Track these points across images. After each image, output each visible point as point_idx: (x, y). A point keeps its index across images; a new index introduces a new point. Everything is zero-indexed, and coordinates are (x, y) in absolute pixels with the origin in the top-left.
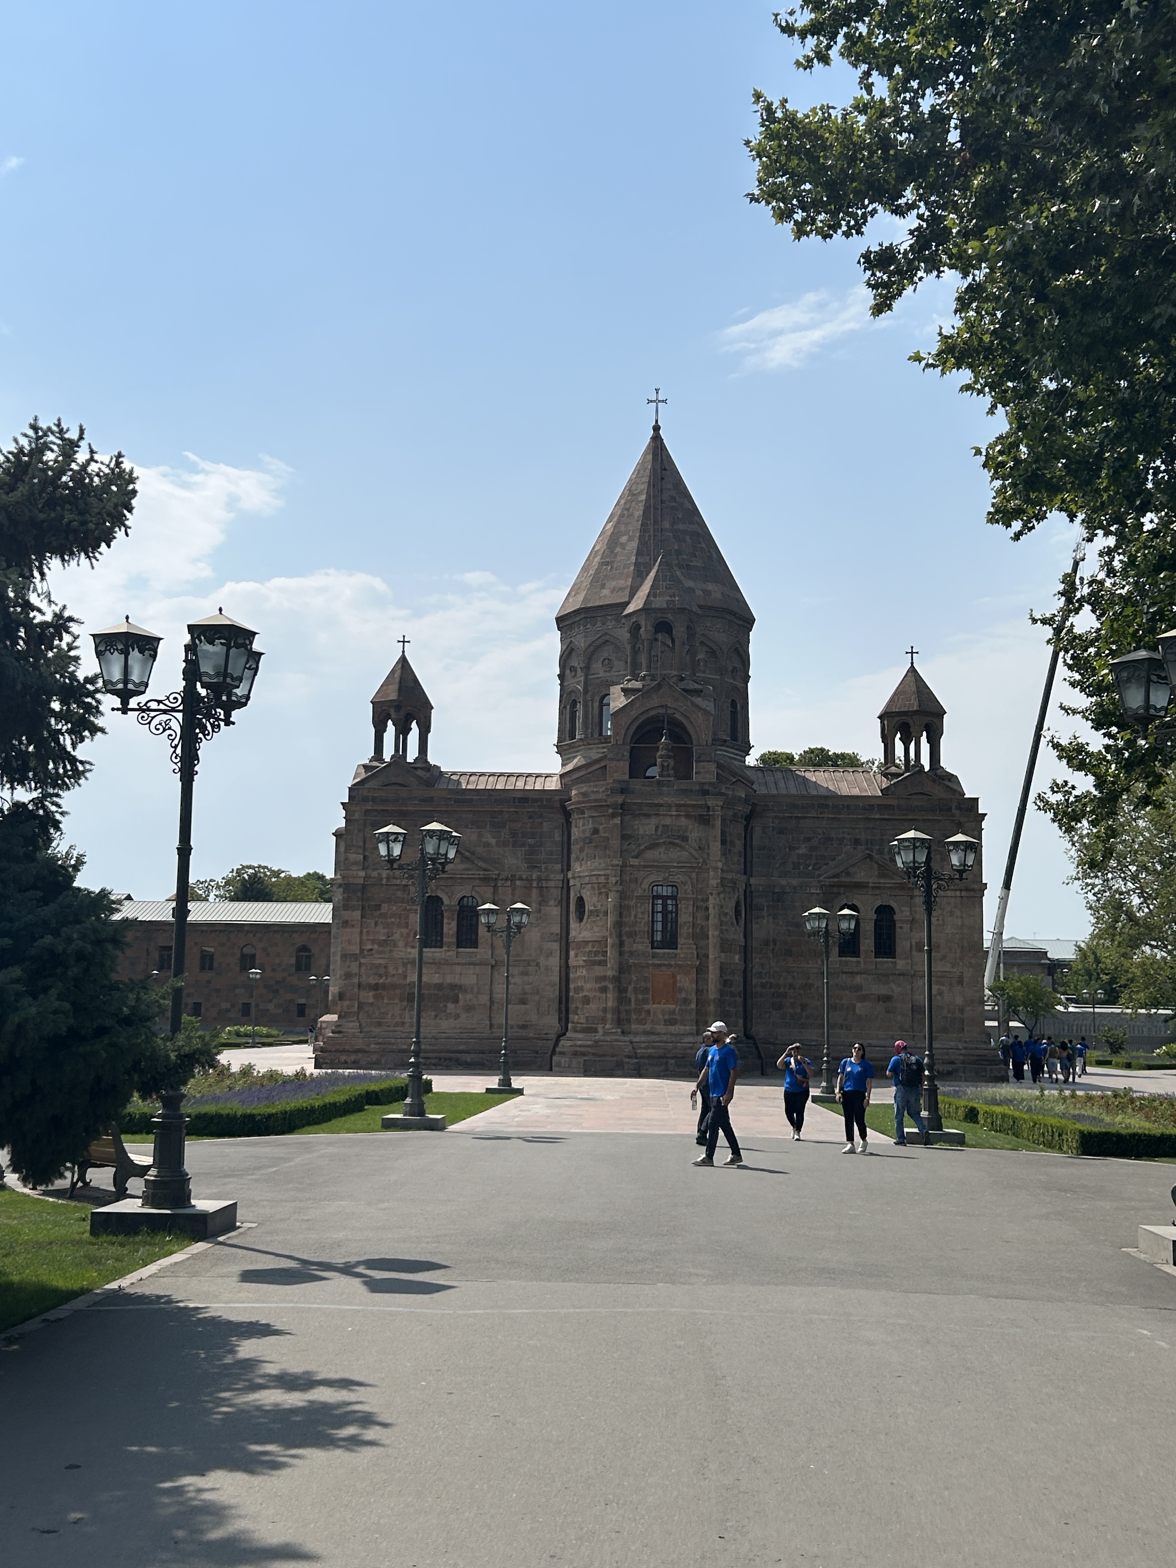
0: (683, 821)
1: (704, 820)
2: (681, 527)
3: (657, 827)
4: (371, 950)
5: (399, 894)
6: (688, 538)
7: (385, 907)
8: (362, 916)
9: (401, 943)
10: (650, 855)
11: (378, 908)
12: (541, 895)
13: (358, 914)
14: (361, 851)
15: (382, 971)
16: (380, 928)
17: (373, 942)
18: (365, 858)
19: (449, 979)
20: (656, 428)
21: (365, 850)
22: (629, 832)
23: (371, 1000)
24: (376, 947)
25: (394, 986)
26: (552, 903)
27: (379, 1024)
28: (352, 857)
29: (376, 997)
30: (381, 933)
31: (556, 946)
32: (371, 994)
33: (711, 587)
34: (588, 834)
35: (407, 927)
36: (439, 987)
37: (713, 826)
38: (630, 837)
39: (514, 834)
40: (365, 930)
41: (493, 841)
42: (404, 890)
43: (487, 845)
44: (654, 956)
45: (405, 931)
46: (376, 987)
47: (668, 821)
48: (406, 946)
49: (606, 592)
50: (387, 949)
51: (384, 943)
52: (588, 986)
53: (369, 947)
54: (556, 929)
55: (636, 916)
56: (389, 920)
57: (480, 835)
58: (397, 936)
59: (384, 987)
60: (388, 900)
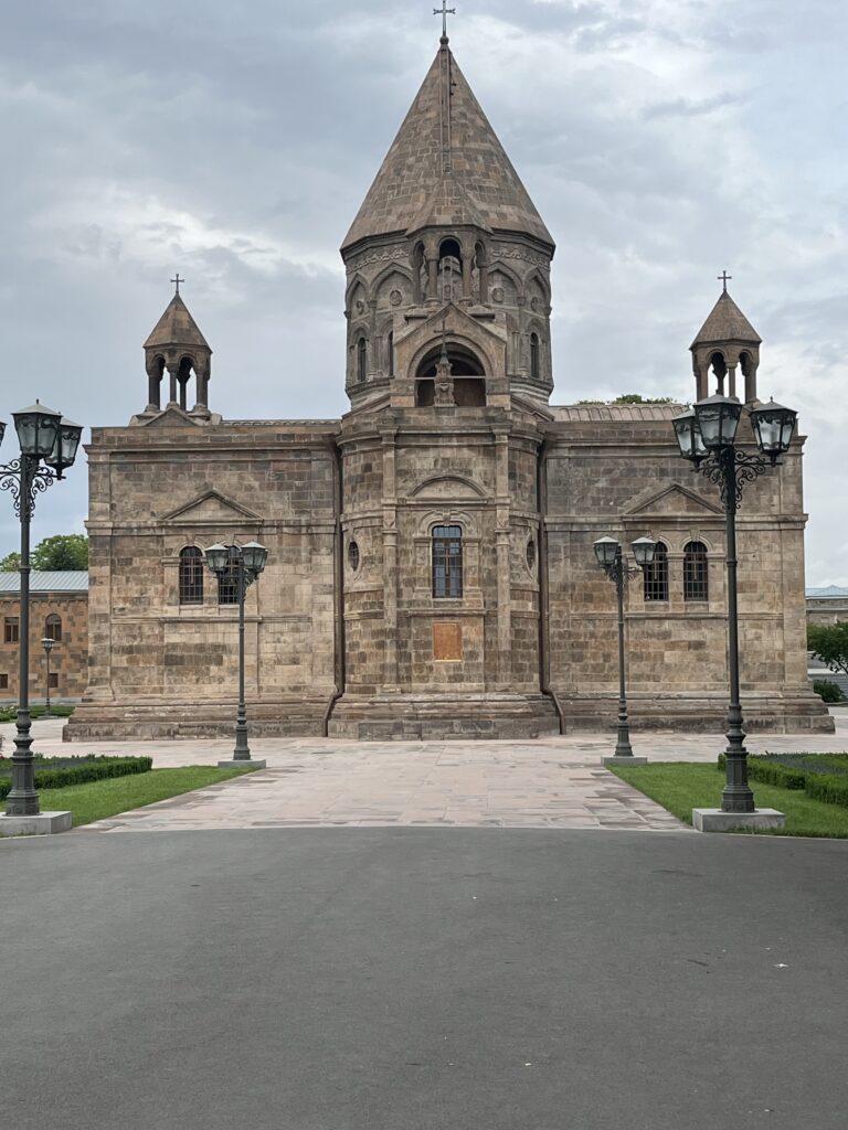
0: (466, 453)
1: (490, 451)
2: (472, 145)
3: (436, 462)
4: (123, 609)
5: (152, 545)
6: (480, 158)
7: (136, 562)
8: (112, 572)
9: (156, 601)
10: (427, 493)
11: (129, 561)
12: (312, 543)
13: (106, 569)
14: (107, 499)
15: (136, 632)
16: (132, 585)
17: (125, 600)
18: (112, 506)
19: (211, 640)
20: (444, 41)
21: (111, 498)
22: (406, 467)
23: (126, 665)
24: (128, 605)
25: (150, 649)
26: (324, 550)
27: (135, 691)
28: (98, 506)
29: (130, 661)
30: (134, 590)
31: (329, 599)
32: (125, 657)
33: (505, 209)
34: (359, 472)
35: (162, 582)
36: (201, 648)
37: (500, 458)
38: (406, 472)
39: (280, 477)
40: (115, 588)
41: (256, 484)
42: (158, 542)
43: (250, 488)
44: (437, 604)
45: (160, 587)
46: (129, 650)
47: (448, 453)
48: (162, 603)
49: (392, 218)
50: (141, 607)
51: (136, 601)
52: (365, 641)
53: (121, 606)
54: (329, 579)
55: (414, 562)
56: (142, 576)
57: (241, 478)
58: (151, 593)
59: (139, 649)
60: (141, 553)
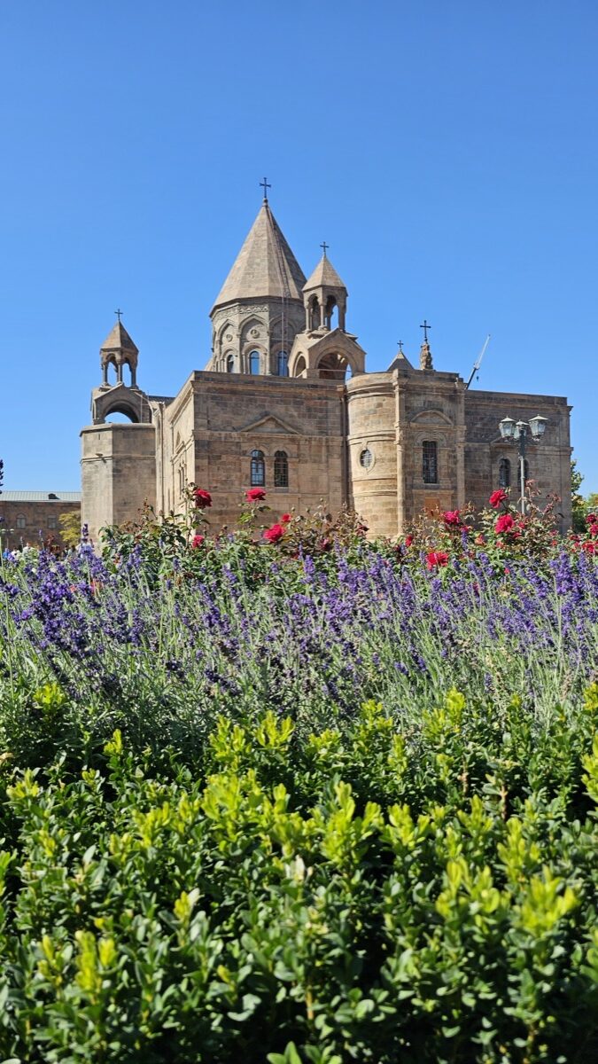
0: (440, 399)
3: (424, 403)
4: (216, 487)
5: (233, 448)
7: (224, 458)
8: (209, 463)
9: (237, 483)
10: (422, 420)
11: (219, 457)
12: (328, 451)
13: (206, 461)
14: (206, 417)
15: (224, 502)
16: (221, 472)
17: (217, 481)
18: (209, 421)
21: (208, 416)
22: (408, 405)
23: (218, 522)
24: (219, 485)
26: (335, 456)
28: (200, 421)
29: (221, 520)
30: (222, 475)
31: (339, 485)
32: (218, 517)
35: (240, 471)
37: (460, 403)
38: (409, 408)
39: (309, 409)
40: (211, 473)
41: (296, 414)
42: (237, 446)
43: (292, 416)
44: (427, 488)
45: (238, 474)
46: (220, 513)
47: (431, 399)
48: (240, 484)
50: (227, 487)
51: (224, 482)
52: (376, 508)
53: (215, 485)
54: (339, 473)
55: (413, 461)
56: (228, 467)
57: (287, 409)
58: (233, 478)
59: (226, 513)
60: (226, 453)
